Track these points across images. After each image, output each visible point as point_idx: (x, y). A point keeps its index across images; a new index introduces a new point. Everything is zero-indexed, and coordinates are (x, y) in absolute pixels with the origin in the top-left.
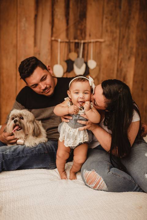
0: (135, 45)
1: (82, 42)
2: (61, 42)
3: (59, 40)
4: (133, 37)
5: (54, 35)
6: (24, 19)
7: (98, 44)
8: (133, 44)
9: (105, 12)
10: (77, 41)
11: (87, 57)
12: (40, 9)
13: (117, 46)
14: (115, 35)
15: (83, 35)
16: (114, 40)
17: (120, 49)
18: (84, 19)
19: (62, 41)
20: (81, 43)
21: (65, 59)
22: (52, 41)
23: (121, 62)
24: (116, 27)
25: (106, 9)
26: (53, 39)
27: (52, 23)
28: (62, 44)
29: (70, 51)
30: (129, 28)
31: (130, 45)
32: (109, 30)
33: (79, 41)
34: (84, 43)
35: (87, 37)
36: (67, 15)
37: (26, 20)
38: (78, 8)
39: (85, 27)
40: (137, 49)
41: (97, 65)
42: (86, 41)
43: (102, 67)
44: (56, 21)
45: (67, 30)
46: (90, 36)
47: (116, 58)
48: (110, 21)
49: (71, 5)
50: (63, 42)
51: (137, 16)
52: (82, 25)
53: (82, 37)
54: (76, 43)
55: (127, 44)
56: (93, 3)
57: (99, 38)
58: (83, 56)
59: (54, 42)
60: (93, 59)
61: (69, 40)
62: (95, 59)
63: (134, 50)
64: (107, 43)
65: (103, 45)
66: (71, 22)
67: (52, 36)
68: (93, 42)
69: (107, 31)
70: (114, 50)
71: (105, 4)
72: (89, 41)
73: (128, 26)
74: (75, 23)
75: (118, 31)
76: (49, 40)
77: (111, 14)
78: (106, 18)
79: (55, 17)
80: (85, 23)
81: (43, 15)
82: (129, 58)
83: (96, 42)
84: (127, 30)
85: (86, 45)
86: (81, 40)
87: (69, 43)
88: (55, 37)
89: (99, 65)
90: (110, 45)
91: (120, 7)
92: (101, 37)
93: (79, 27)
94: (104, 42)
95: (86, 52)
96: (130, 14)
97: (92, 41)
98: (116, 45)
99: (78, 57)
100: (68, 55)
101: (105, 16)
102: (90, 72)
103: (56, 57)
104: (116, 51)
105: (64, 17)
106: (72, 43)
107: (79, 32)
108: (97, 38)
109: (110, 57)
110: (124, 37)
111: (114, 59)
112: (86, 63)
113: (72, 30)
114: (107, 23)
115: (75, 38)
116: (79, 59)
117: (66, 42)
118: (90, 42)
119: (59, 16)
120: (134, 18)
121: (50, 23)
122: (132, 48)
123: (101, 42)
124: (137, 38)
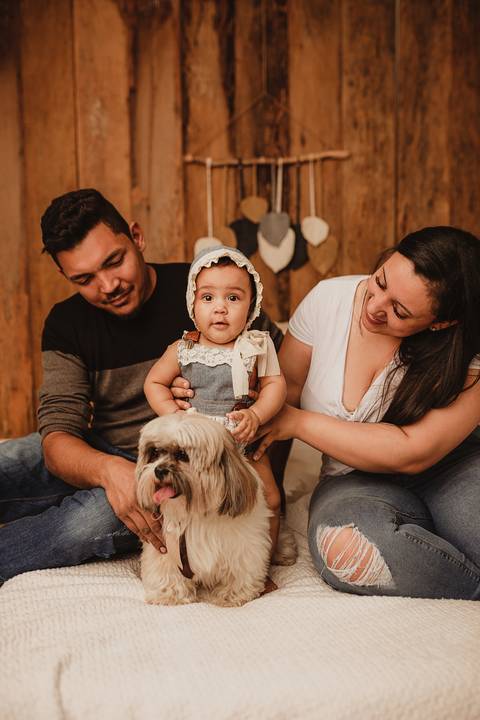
0: (446, 163)
1: (281, 161)
2: (213, 167)
3: (209, 161)
4: (440, 136)
5: (193, 147)
6: (98, 104)
7: (330, 165)
8: (440, 159)
9: (346, 66)
10: (262, 160)
11: (298, 208)
12: (145, 70)
13: (391, 169)
14: (381, 137)
15: (282, 141)
16: (379, 149)
17: (399, 176)
18: (283, 92)
19: (216, 163)
20: (277, 167)
21: (231, 219)
22: (186, 164)
23: (405, 218)
24: (383, 110)
25: (349, 58)
26: (189, 158)
27: (184, 111)
28: (216, 171)
29: (243, 193)
30: (424, 110)
31: (430, 162)
32: (362, 121)
33: (272, 161)
34: (286, 166)
35: (296, 148)
36: (228, 82)
37: (103, 106)
38: (260, 58)
39: (287, 116)
40: (454, 173)
41: (330, 232)
42: (293, 159)
43: (349, 237)
44: (195, 104)
45: (232, 128)
46: (303, 142)
47: (390, 204)
48: (365, 94)
49: (239, 53)
50: (221, 167)
51: (447, 73)
52: (276, 111)
53: (279, 148)
54: (259, 167)
55: (422, 159)
56: (307, 42)
57: (331, 149)
58: (285, 207)
59: (192, 169)
60: (317, 215)
61: (240, 160)
62: (321, 214)
63: (446, 178)
64: (359, 160)
65: (347, 168)
66: (243, 105)
67: (184, 152)
68: (315, 161)
69: (356, 124)
70: (382, 181)
71: (345, 41)
72: (302, 158)
73: (420, 104)
74: (254, 107)
75: (390, 122)
76: (178, 162)
77: (366, 72)
78: (351, 84)
79: (192, 92)
80: (287, 103)
81: (154, 89)
82: (431, 204)
83: (324, 159)
84: (419, 117)
85: (293, 171)
86: (276, 157)
87: (238, 169)
88: (194, 155)
89: (336, 232)
90: (367, 168)
91: (392, 49)
92: (339, 145)
93: (269, 117)
94: (349, 157)
95: (294, 193)
96: (425, 68)
97: (311, 157)
98: (385, 165)
99: (270, 209)
100: (238, 205)
101: (345, 79)
102: (311, 254)
103: (202, 216)
104: (390, 183)
105: (220, 91)
106: (251, 166)
107: (268, 133)
108: (325, 147)
109: (370, 205)
110: (409, 139)
111: (384, 210)
112: (297, 228)
113: (245, 128)
114: (352, 98)
115: (257, 155)
116: (273, 216)
117: (230, 166)
118: (306, 162)
119: (203, 89)
120: (437, 78)
121: (176, 110)
122: (438, 172)
123: (338, 160)
124: (451, 140)
